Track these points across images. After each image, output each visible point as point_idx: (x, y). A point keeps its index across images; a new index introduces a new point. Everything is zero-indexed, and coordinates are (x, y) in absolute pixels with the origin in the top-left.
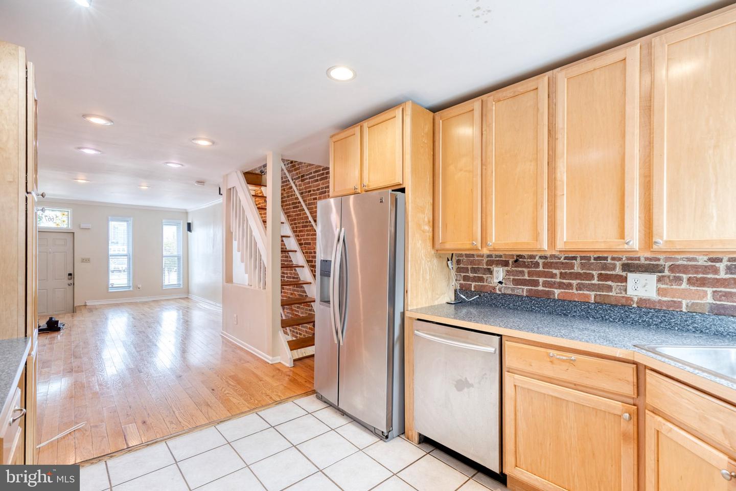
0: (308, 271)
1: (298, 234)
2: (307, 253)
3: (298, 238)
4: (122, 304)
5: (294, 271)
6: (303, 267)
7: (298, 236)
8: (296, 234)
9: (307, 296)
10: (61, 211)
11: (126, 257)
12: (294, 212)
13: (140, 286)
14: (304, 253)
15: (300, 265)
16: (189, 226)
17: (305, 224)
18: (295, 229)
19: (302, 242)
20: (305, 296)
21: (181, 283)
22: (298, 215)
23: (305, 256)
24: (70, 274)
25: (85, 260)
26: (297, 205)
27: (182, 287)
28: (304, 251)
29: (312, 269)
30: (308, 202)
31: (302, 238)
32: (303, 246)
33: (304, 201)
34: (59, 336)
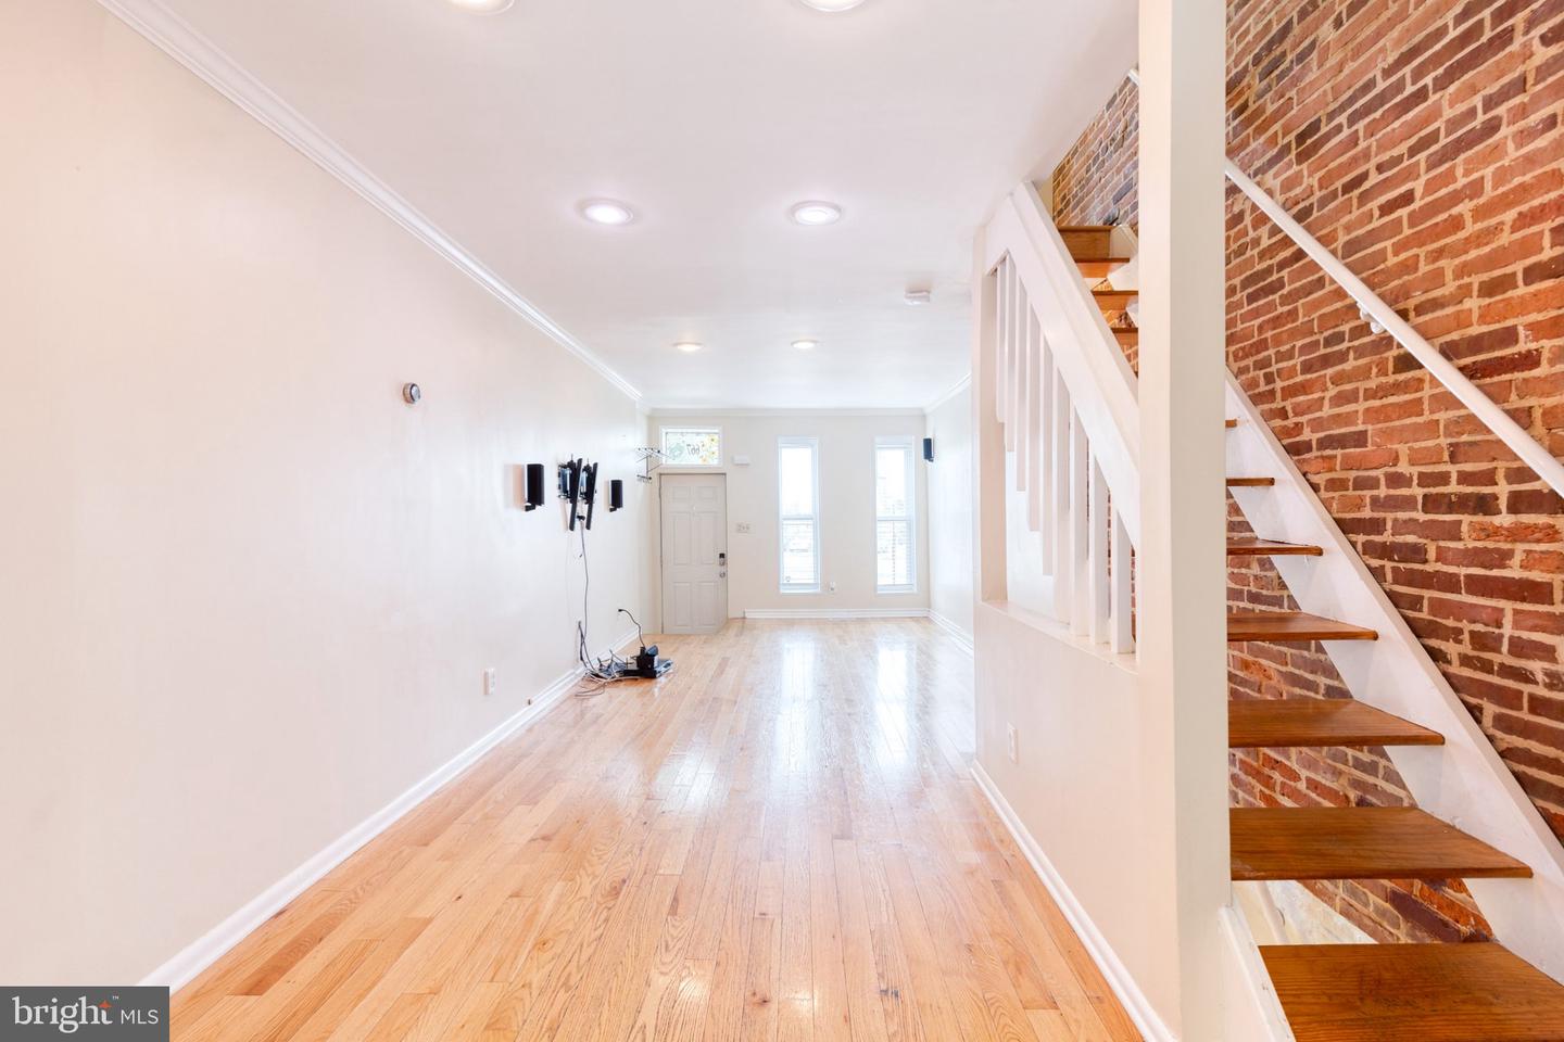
0: (1356, 576)
1: (1278, 404)
2: (1333, 485)
3: (1278, 422)
4: (801, 622)
5: (1255, 569)
6: (1319, 552)
7: (1283, 413)
8: (1266, 407)
9: (1345, 694)
10: (709, 433)
11: (810, 522)
12: (1256, 314)
13: (834, 585)
14: (1315, 488)
15: (1297, 538)
16: (928, 444)
17: (1323, 351)
18: (1263, 388)
19: (1307, 435)
20: (1330, 690)
21: (915, 582)
22: (1276, 322)
23: (1327, 504)
24: (722, 556)
25: (742, 528)
26: (1275, 277)
27: (915, 590)
28: (1320, 479)
29: (1375, 563)
30: (1342, 238)
31: (1303, 419)
32: (1315, 453)
33: (1325, 241)
34: (656, 690)
